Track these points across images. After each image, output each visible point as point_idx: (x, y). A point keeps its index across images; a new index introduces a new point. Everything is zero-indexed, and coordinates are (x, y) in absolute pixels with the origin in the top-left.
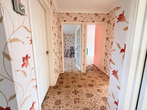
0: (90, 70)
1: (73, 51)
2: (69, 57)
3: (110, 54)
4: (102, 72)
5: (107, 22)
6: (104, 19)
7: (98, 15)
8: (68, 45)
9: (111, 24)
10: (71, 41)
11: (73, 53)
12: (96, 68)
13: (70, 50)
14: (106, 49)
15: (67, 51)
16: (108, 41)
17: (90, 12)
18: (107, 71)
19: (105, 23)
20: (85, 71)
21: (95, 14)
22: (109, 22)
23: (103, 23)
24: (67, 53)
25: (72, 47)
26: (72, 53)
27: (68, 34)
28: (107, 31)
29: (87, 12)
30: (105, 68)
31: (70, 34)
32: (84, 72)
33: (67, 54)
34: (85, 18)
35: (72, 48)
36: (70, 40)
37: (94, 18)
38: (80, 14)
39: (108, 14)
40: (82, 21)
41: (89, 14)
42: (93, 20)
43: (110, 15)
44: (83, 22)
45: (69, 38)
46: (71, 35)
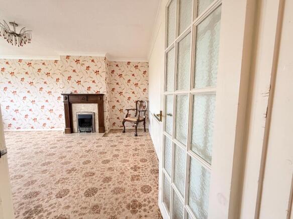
1: (143, 112)
2: (130, 130)
8: (127, 96)
10: (136, 85)
11: (144, 120)
13: (133, 110)
15: (126, 112)
24: (125, 121)
25: (141, 102)
26: (138, 121)
27: (129, 63)
31: (134, 61)
33: (123, 123)
35: (141, 105)
36: (133, 81)
45: (130, 74)
46: (136, 67)
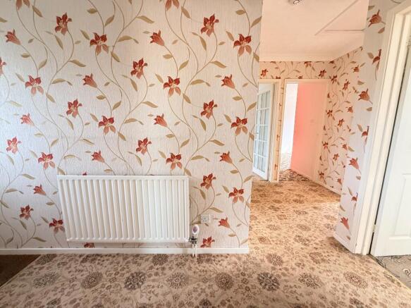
0: (287, 179)
3: (334, 145)
4: (314, 183)
5: (330, 78)
6: (323, 73)
7: (310, 65)
9: (338, 83)
12: (300, 177)
14: (326, 134)
16: (331, 118)
17: (295, 59)
18: (327, 180)
19: (326, 80)
20: (278, 180)
21: (306, 63)
22: (334, 79)
23: (321, 80)
28: (328, 96)
29: (288, 59)
30: (322, 174)
32: (276, 182)
34: (283, 71)
37: (303, 70)
38: (274, 62)
39: (332, 62)
40: (277, 78)
41: (292, 62)
42: (299, 75)
43: (338, 64)
44: (280, 78)
